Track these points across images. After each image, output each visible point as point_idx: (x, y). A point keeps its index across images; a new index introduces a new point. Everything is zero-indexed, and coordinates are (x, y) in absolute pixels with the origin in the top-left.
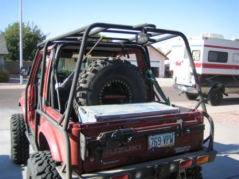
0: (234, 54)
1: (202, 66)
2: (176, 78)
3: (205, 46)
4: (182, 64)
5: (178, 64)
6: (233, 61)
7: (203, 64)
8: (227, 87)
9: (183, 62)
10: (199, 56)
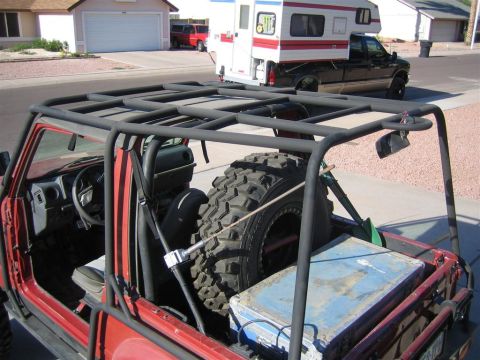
0: (335, 18)
1: (279, 47)
2: (223, 68)
3: (286, 4)
4: (235, 39)
5: (226, 38)
6: (333, 33)
7: (282, 41)
8: (323, 83)
9: (237, 35)
10: (274, 26)
